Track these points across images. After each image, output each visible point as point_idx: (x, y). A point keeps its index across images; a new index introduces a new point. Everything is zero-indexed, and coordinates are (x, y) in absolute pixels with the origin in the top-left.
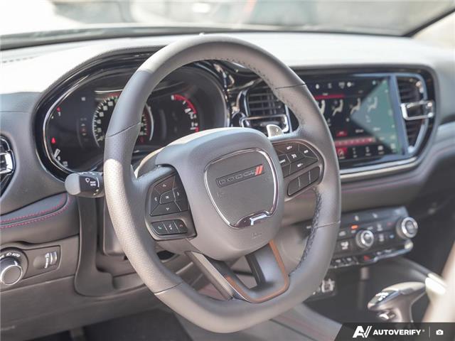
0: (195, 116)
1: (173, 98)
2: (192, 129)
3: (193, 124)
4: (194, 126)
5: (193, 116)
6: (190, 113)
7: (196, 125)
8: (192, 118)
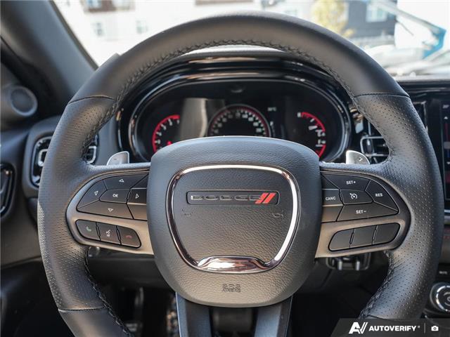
0: (324, 134)
1: (299, 115)
2: (317, 146)
3: (319, 141)
4: (321, 144)
5: (322, 133)
6: (317, 131)
7: (324, 142)
8: (319, 135)
